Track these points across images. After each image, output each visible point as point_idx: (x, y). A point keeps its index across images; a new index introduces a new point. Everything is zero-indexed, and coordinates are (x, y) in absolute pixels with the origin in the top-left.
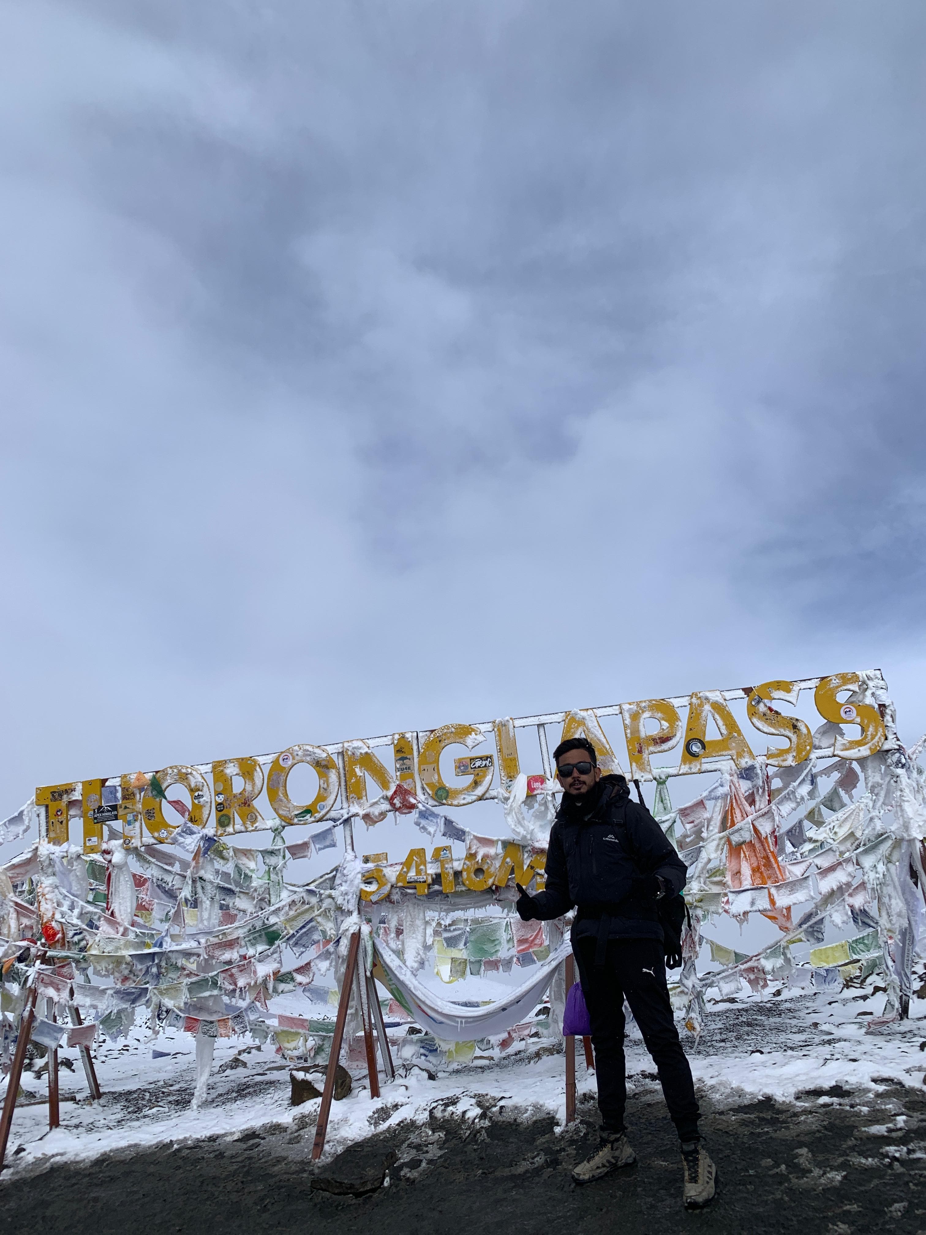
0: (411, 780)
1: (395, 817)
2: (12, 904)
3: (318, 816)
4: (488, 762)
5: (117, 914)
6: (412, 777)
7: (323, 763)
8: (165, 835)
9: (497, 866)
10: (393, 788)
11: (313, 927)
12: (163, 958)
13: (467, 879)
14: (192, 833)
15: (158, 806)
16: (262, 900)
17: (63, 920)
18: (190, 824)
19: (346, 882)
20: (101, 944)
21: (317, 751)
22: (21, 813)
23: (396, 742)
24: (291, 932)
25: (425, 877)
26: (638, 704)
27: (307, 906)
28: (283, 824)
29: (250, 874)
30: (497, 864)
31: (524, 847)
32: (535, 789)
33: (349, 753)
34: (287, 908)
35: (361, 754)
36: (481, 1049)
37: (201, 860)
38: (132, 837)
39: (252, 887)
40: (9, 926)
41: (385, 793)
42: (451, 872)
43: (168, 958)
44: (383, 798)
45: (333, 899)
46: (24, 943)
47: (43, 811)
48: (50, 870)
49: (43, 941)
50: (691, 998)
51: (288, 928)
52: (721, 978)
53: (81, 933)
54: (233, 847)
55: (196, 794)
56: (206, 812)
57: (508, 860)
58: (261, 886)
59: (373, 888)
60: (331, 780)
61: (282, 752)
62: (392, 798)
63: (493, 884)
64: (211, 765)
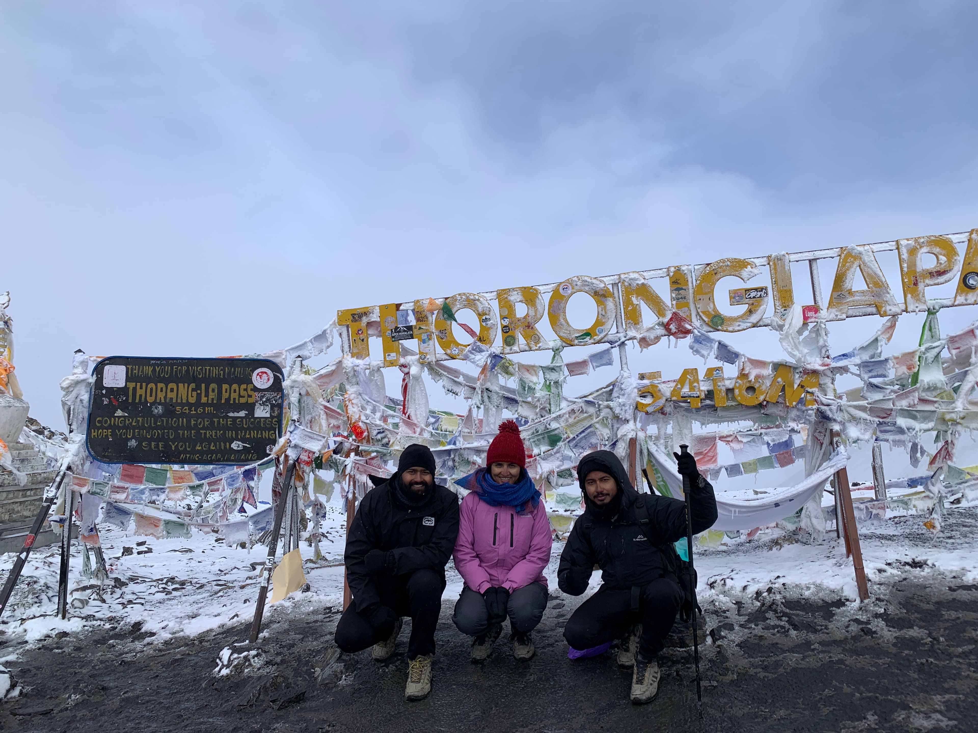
0: (686, 309)
1: (669, 340)
2: (322, 407)
3: (597, 338)
4: (763, 293)
5: (413, 417)
6: (687, 305)
7: (601, 293)
8: (456, 352)
9: (768, 385)
10: (669, 316)
11: (591, 432)
12: (457, 454)
13: (739, 395)
14: (481, 351)
15: (449, 327)
16: (543, 408)
17: (368, 421)
18: (479, 343)
19: (623, 395)
20: (402, 441)
21: (594, 281)
22: (324, 332)
23: (671, 274)
24: (572, 436)
25: (698, 393)
26: (916, 240)
27: (585, 415)
28: (564, 344)
29: (533, 386)
30: (768, 383)
31: (795, 368)
32: (808, 317)
33: (626, 284)
34: (567, 416)
35: (638, 284)
36: (730, 537)
37: (488, 374)
38: (426, 353)
39: (536, 397)
40: (320, 425)
41: (661, 319)
42: (724, 389)
43: (461, 455)
44: (659, 324)
45: (611, 409)
46: (339, 439)
47: (344, 330)
48: (354, 380)
49: (354, 437)
50: (935, 502)
51: (568, 432)
52: (968, 486)
53: (383, 432)
54: (518, 363)
55: (484, 318)
56: (492, 333)
57: (779, 379)
58: (543, 397)
59: (648, 401)
60: (608, 308)
61: (561, 283)
62: (668, 324)
63: (765, 400)
64: (495, 293)
